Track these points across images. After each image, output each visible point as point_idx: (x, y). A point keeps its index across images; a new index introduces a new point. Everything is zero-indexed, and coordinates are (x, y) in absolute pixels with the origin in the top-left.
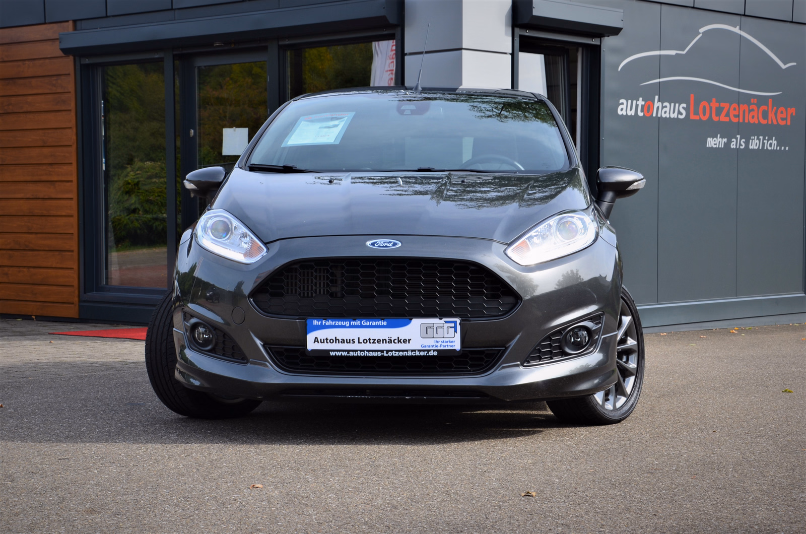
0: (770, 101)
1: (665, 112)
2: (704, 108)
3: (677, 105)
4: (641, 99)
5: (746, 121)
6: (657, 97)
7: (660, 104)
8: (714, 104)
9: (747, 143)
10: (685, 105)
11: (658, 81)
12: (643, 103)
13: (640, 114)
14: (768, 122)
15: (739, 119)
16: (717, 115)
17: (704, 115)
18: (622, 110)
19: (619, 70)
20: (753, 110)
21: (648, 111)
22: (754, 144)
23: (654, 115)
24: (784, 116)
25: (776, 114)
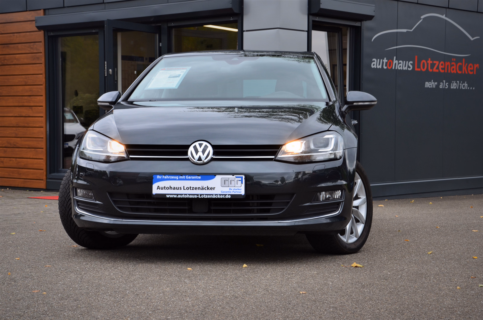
0: (464, 60)
1: (400, 67)
2: (424, 64)
3: (407, 62)
4: (385, 58)
5: (449, 72)
6: (395, 57)
7: (397, 62)
8: (430, 62)
9: (449, 85)
10: (412, 62)
11: (395, 47)
12: (387, 61)
13: (385, 67)
14: (462, 72)
15: (445, 71)
16: (431, 68)
17: (424, 68)
18: (374, 65)
19: (372, 41)
20: (453, 65)
21: (390, 66)
22: (454, 86)
23: (393, 68)
24: (472, 69)
25: (467, 68)
